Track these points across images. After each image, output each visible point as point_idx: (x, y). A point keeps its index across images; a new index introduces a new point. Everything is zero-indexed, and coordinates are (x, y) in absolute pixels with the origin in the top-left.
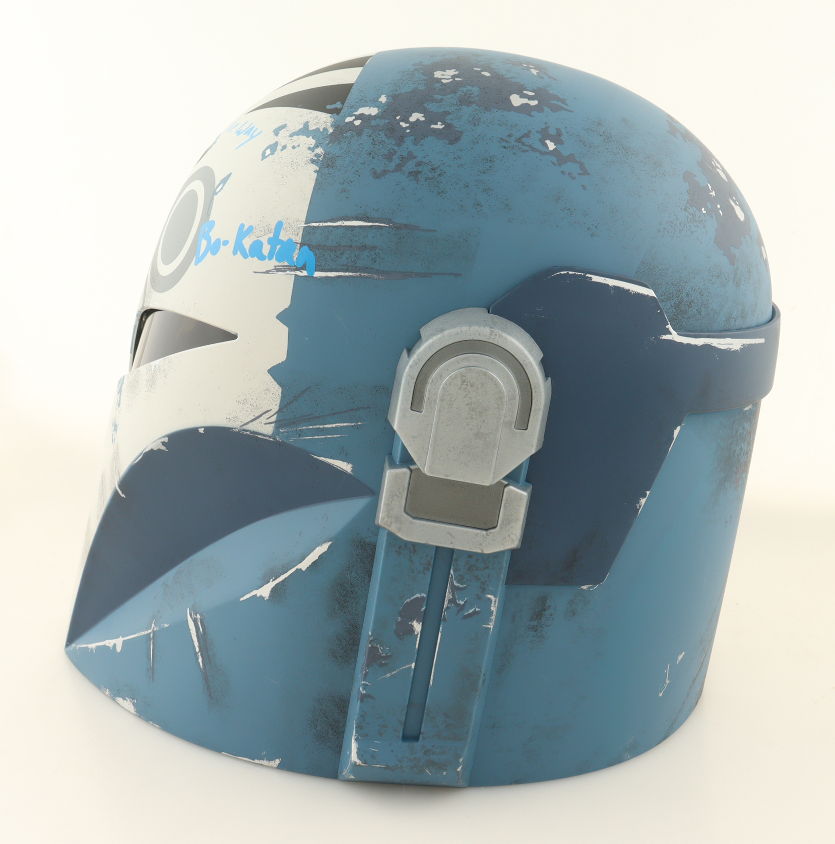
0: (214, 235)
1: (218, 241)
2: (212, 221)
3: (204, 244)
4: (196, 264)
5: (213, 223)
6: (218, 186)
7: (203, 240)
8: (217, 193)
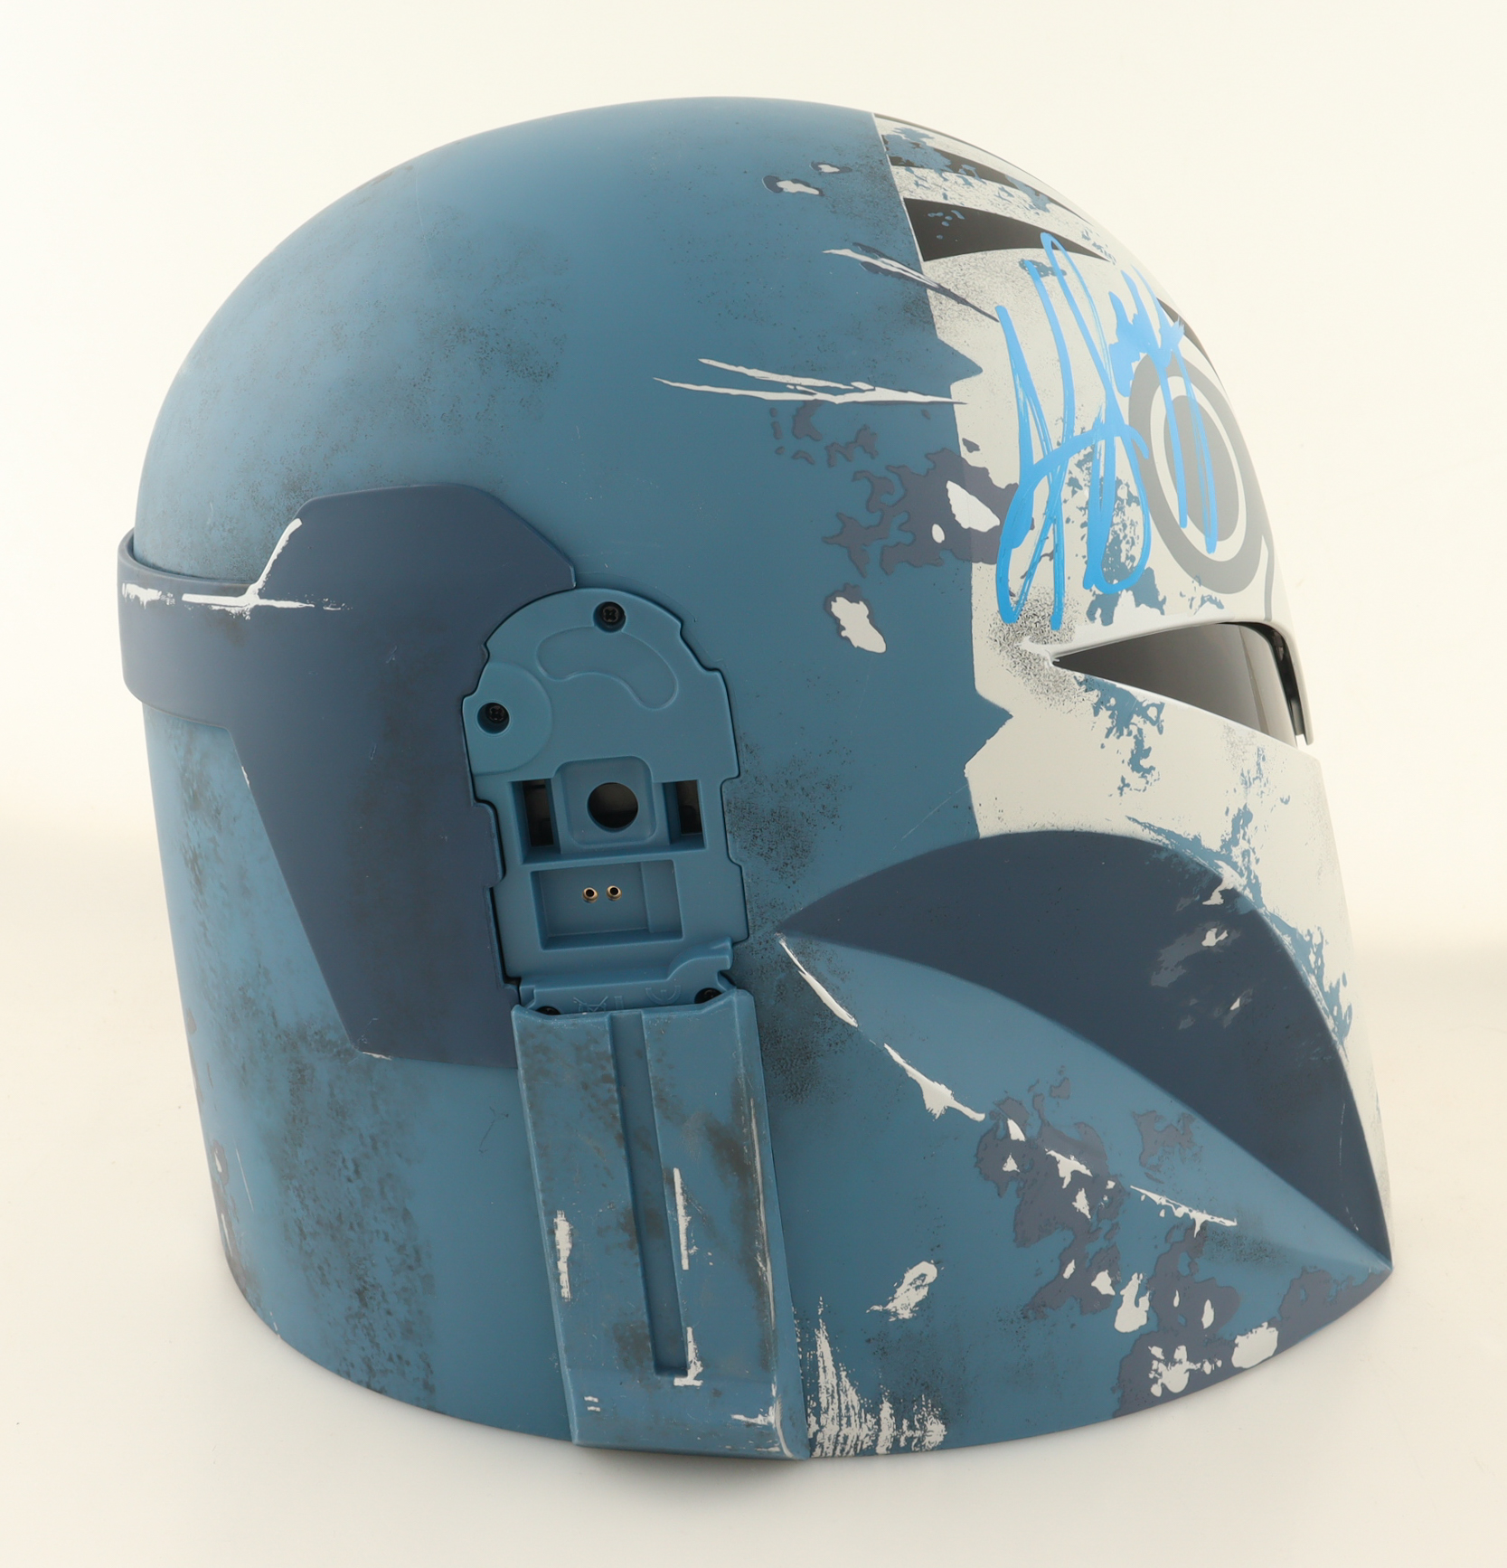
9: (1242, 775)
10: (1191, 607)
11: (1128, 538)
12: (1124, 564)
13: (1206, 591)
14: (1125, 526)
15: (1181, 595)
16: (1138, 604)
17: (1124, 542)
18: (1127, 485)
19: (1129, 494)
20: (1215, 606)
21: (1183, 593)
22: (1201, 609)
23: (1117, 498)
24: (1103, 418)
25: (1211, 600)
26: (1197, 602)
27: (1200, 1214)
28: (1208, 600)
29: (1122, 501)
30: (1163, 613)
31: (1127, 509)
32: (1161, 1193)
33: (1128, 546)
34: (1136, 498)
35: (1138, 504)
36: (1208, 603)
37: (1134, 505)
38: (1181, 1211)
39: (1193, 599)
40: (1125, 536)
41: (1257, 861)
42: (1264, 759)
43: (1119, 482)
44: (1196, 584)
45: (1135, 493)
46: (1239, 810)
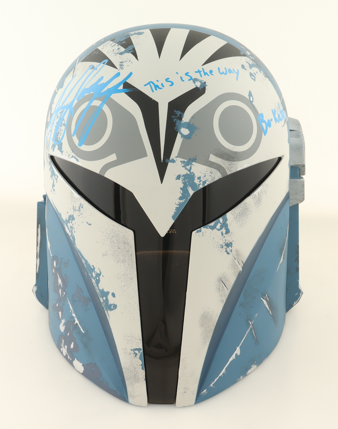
0: (266, 119)
1: (269, 120)
2: (261, 113)
3: (264, 125)
4: (265, 135)
5: (262, 115)
6: (250, 98)
7: (262, 123)
8: (253, 101)
9: (73, 206)
10: (69, 156)
11: (60, 133)
12: (58, 139)
13: (74, 155)
14: (61, 130)
15: (67, 152)
16: (58, 150)
17: (59, 134)
18: (65, 121)
19: (64, 123)
20: (76, 160)
21: (68, 152)
22: (71, 158)
23: (62, 123)
24: (69, 104)
25: (75, 157)
26: (71, 156)
27: (77, 320)
28: (74, 157)
29: (62, 124)
30: (62, 154)
31: (62, 126)
32: (72, 307)
33: (60, 135)
34: (65, 125)
35: (65, 126)
36: (74, 158)
37: (64, 126)
38: (74, 315)
39: (70, 155)
40: (60, 132)
41: (75, 232)
42: (82, 207)
43: (64, 120)
44: (72, 152)
45: (65, 123)
46: (71, 215)
